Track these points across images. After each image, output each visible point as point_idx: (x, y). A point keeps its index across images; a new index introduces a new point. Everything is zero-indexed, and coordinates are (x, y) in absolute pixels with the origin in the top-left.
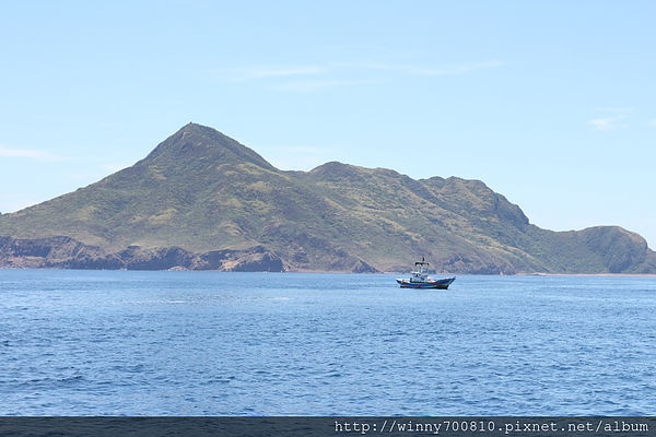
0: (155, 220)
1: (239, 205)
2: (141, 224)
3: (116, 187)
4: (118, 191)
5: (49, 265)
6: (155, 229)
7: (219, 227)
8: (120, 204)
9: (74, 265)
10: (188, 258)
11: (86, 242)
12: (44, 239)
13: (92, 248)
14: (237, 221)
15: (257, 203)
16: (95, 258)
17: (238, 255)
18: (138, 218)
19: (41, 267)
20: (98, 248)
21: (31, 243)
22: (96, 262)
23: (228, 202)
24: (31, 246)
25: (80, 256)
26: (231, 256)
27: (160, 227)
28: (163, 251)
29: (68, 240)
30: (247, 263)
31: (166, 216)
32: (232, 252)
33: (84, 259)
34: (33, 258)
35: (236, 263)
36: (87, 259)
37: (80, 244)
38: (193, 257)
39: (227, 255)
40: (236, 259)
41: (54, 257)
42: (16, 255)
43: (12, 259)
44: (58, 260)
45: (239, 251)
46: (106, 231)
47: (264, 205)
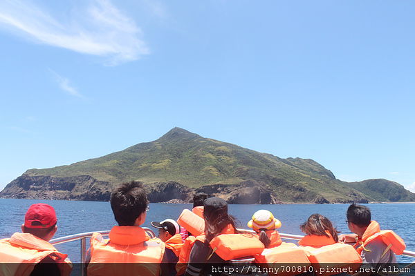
0: (156, 166)
2: (146, 169)
3: (134, 152)
4: (134, 154)
5: (72, 197)
6: (155, 172)
7: (204, 169)
8: (135, 160)
9: (87, 198)
10: (184, 192)
11: (99, 179)
12: (71, 178)
13: (103, 183)
14: (216, 166)
15: (224, 157)
16: (104, 192)
17: (230, 189)
18: (144, 165)
19: (65, 198)
20: (107, 183)
21: (62, 180)
22: (105, 195)
23: (206, 156)
24: (62, 182)
25: (92, 190)
26: (223, 190)
27: (159, 170)
28: (162, 185)
29: (89, 178)
30: (239, 195)
31: (164, 164)
32: (224, 187)
33: (95, 192)
34: (61, 191)
35: (229, 196)
36: (97, 192)
37: (95, 181)
38: (189, 191)
39: (219, 189)
40: (229, 192)
41: (77, 191)
42: (51, 190)
43: (48, 193)
44: (79, 194)
45: (230, 186)
46: (120, 173)
47: (229, 158)
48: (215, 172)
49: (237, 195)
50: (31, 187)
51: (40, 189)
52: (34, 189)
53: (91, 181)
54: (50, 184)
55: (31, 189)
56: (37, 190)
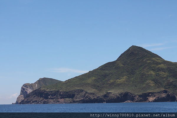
0: (119, 81)
1: (154, 74)
2: (113, 84)
3: (104, 70)
4: (104, 71)
5: (74, 102)
6: (118, 85)
7: (146, 83)
8: (105, 76)
9: (84, 102)
10: (133, 97)
11: (89, 92)
12: (72, 91)
13: (91, 94)
14: (153, 80)
15: (162, 73)
16: (93, 98)
17: (155, 94)
18: (112, 81)
19: (71, 103)
20: (93, 94)
21: (67, 93)
22: (93, 100)
23: (149, 73)
24: (67, 94)
25: (86, 98)
26: (152, 95)
27: (121, 84)
28: (122, 94)
29: (82, 91)
30: (159, 98)
31: (123, 80)
32: (152, 93)
33: (88, 99)
34: (68, 99)
35: (155, 98)
36: (89, 98)
37: (86, 92)
38: (135, 96)
39: (150, 95)
40: (155, 96)
41: (76, 98)
42: (61, 98)
43: (60, 100)
44: (78, 100)
45: (155, 93)
46: (98, 87)
47: (164, 73)
48: (152, 84)
49: (159, 97)
50: (49, 97)
51: (54, 98)
52: (51, 98)
53: (84, 93)
54: (60, 95)
55: (50, 99)
56: (53, 99)
